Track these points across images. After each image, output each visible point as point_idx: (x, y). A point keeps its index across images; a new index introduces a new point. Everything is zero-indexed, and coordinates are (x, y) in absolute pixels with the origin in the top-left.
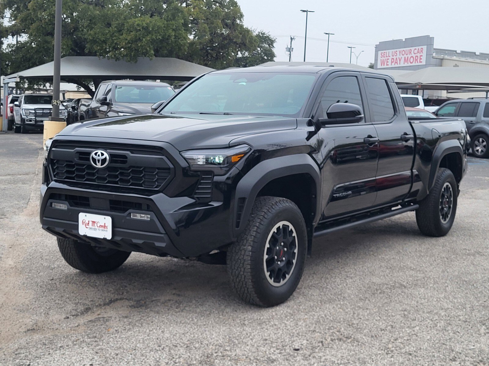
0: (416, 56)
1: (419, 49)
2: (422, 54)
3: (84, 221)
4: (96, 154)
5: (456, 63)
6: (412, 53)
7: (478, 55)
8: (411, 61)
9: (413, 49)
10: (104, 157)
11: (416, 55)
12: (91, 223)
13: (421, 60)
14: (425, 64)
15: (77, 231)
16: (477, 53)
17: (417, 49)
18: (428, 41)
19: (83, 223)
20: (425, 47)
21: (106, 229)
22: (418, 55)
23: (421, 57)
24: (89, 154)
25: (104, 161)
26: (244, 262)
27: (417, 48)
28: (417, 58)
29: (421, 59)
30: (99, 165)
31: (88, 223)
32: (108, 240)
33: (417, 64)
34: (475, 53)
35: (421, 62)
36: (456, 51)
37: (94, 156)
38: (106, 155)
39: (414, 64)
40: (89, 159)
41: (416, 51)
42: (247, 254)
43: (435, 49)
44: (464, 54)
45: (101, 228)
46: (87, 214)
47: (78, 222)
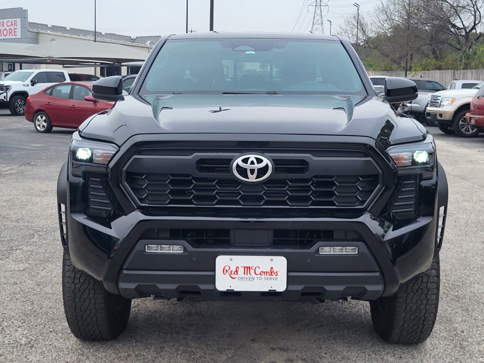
0: (10, 29)
1: (12, 21)
2: (16, 27)
3: (227, 268)
4: (245, 161)
5: (53, 37)
6: (5, 25)
7: (68, 30)
8: (5, 34)
9: (5, 21)
10: (262, 165)
11: (10, 27)
12: (241, 271)
13: (16, 34)
14: (20, 37)
15: (213, 286)
16: (68, 28)
17: (10, 22)
18: (21, 13)
19: (224, 271)
20: (19, 20)
21: (275, 276)
22: (12, 28)
23: (16, 30)
24: (229, 161)
25: (263, 171)
26: (428, 292)
27: (10, 20)
28: (11, 31)
29: (15, 32)
30: (252, 178)
31: (237, 271)
32: (280, 293)
33: (11, 37)
34: (66, 28)
35: (16, 35)
36: (47, 25)
37: (242, 164)
38: (266, 161)
39: (8, 37)
40: (230, 170)
41: (9, 24)
42: (432, 280)
43: (29, 23)
44: (55, 28)
45: (263, 276)
46: (233, 257)
47: (214, 270)
